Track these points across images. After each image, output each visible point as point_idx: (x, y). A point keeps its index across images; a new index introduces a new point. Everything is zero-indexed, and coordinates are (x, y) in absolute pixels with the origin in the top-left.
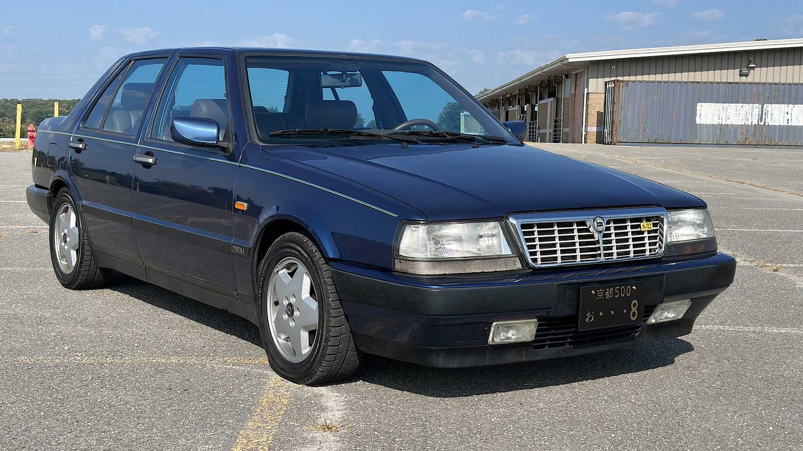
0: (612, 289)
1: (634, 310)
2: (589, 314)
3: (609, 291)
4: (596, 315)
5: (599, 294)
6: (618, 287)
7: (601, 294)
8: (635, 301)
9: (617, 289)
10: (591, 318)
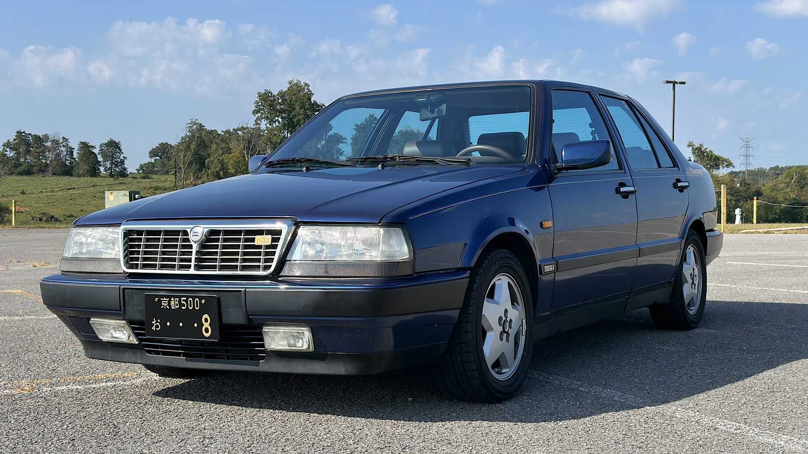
0: (178, 299)
1: (206, 325)
2: (155, 321)
3: (174, 300)
4: (163, 324)
5: (164, 303)
6: (185, 299)
7: (166, 303)
8: (206, 316)
9: (183, 300)
10: (157, 326)
